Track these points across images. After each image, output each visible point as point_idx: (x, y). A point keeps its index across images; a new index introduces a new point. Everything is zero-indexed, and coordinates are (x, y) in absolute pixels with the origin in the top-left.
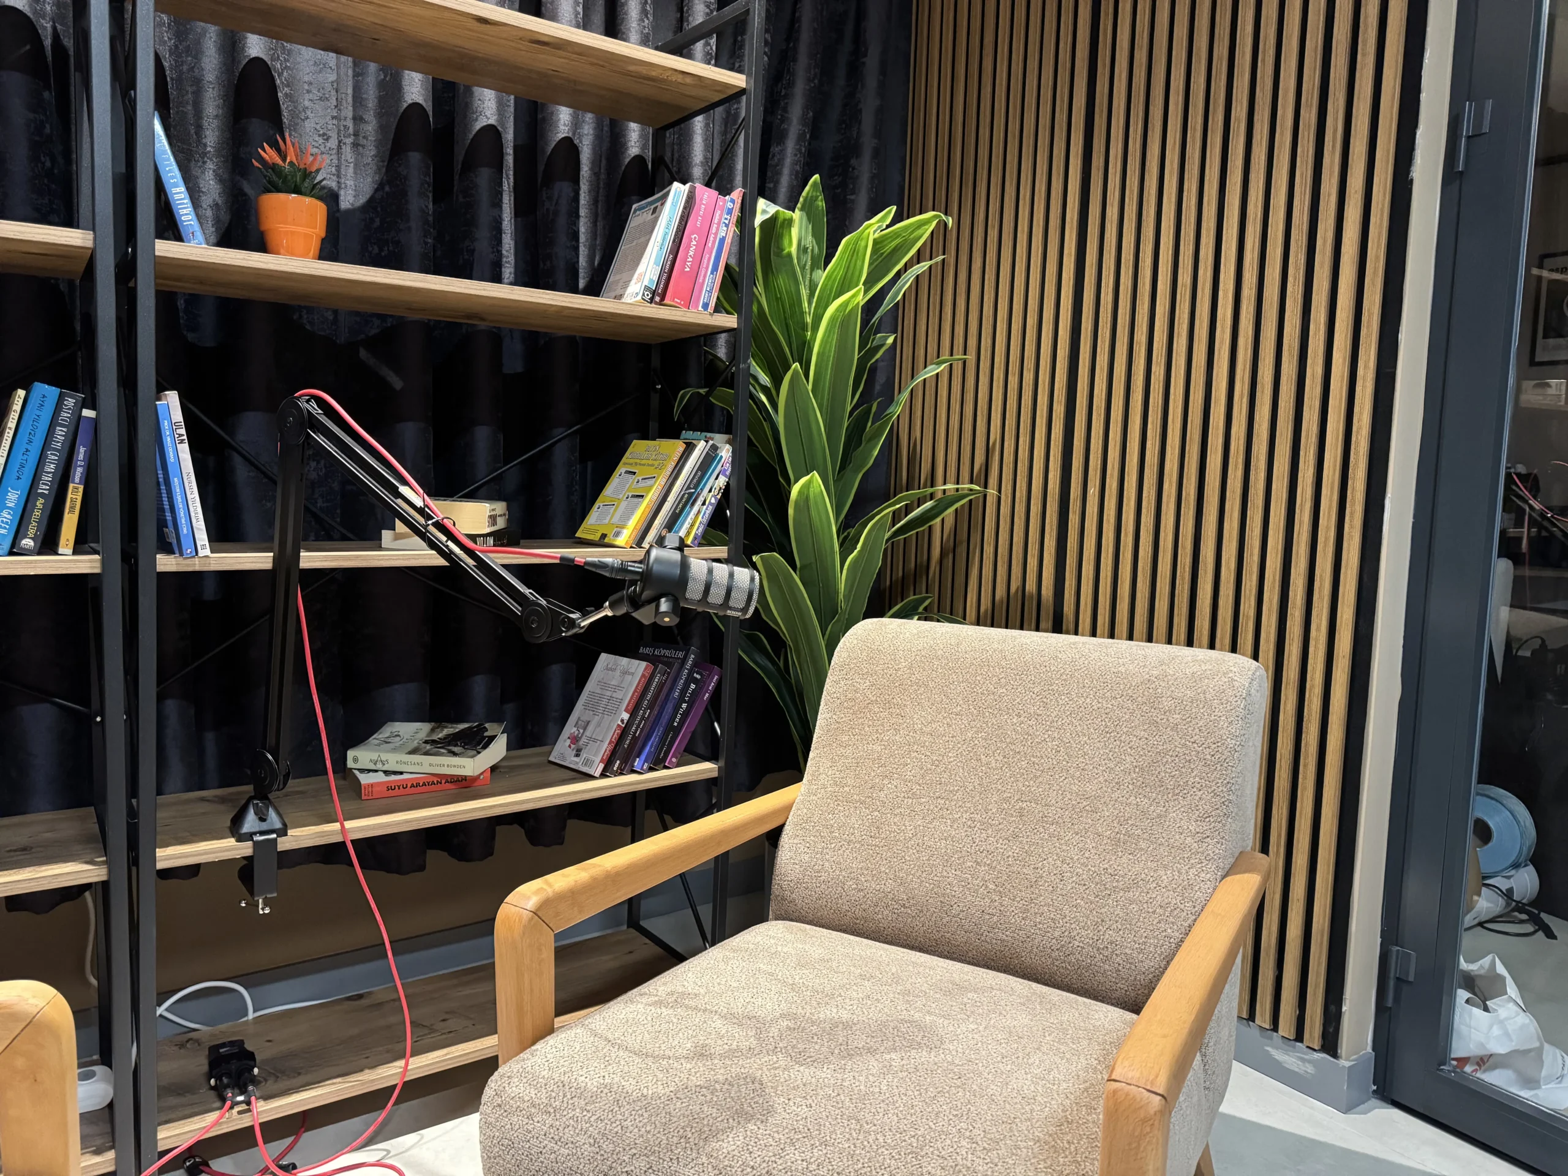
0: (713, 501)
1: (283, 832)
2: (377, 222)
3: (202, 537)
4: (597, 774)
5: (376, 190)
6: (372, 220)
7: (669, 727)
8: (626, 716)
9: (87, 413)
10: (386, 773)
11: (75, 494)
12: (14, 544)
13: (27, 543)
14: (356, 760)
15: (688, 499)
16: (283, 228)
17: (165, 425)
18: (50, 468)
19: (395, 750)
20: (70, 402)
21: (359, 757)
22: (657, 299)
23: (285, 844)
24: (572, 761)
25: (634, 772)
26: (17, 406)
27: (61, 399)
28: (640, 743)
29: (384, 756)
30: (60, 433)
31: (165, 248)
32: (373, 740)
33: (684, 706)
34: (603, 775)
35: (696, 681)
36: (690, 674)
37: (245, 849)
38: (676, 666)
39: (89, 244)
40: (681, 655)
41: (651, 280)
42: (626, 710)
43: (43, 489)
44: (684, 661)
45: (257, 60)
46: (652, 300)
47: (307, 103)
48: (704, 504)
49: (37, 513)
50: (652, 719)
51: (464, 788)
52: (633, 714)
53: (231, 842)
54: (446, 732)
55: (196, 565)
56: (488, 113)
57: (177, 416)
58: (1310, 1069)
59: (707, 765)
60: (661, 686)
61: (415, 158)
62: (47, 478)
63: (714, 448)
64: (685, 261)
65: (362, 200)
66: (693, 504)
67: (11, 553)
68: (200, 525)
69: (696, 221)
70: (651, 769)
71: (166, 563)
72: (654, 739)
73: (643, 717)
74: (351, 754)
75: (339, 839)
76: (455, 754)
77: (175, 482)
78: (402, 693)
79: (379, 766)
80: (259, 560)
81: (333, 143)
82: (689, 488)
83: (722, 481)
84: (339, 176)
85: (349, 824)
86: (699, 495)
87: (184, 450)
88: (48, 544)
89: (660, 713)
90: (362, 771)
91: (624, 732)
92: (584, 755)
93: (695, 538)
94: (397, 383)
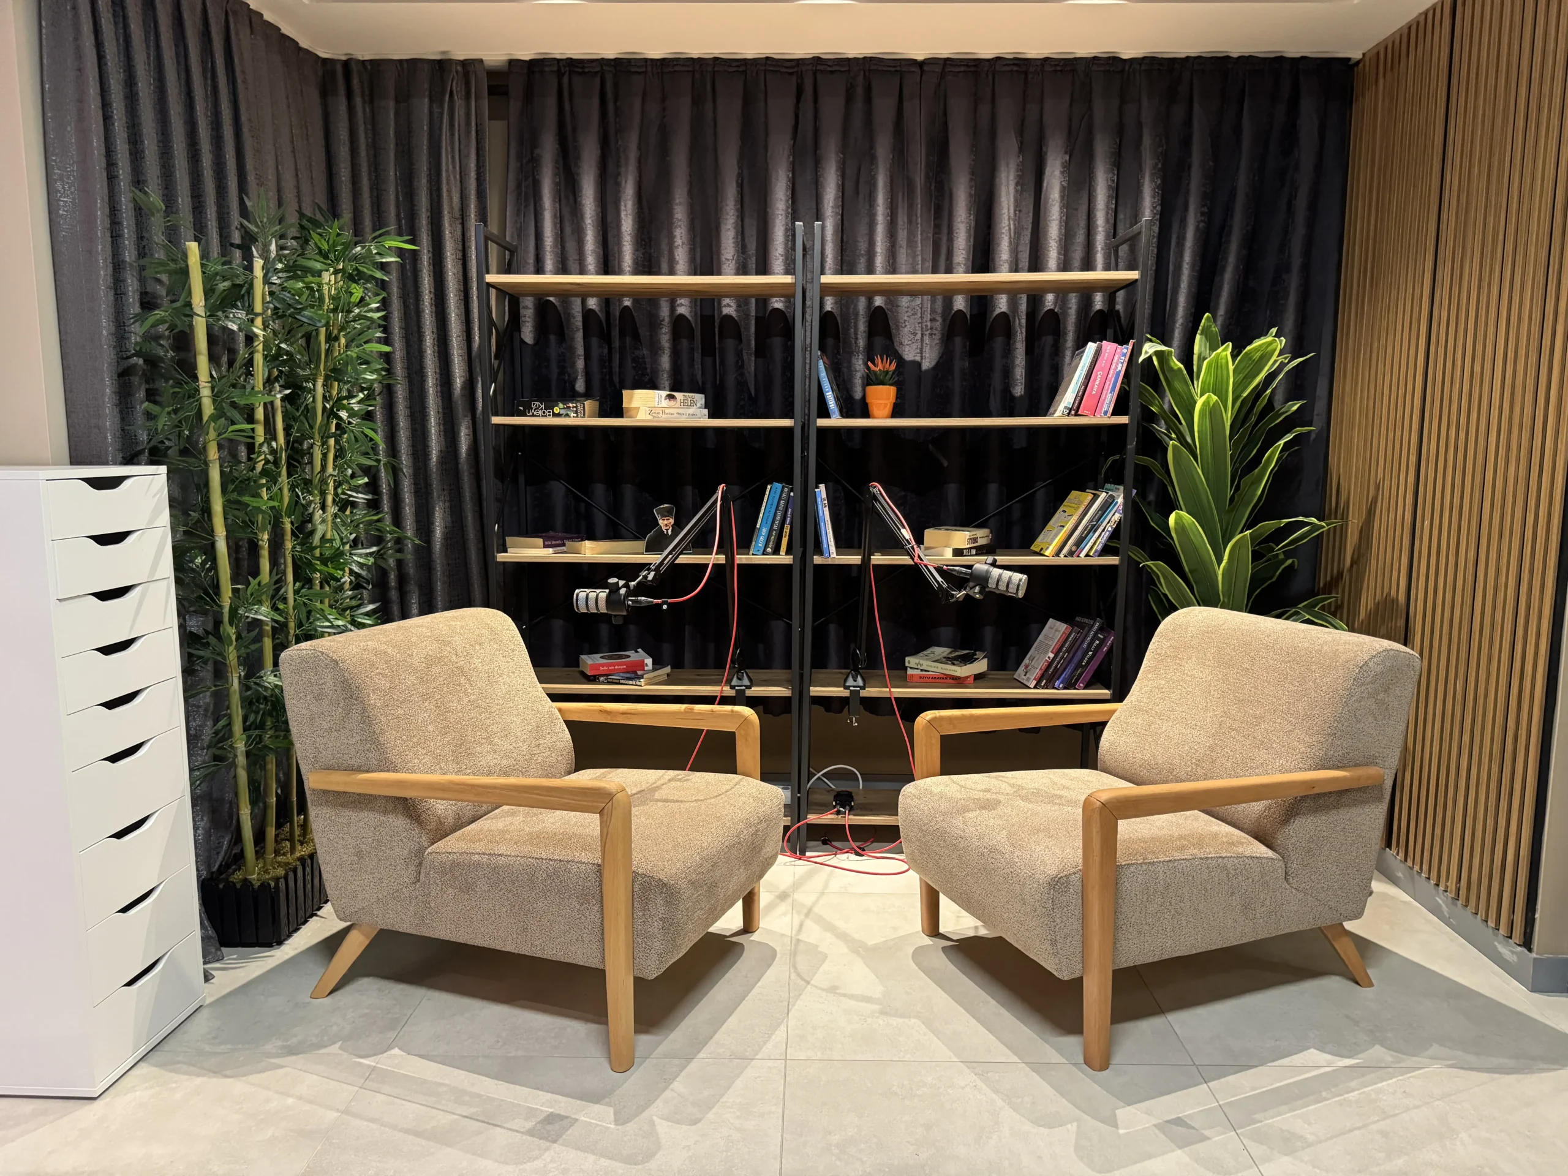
0: (1110, 529)
1: (863, 688)
2: (940, 376)
3: (833, 549)
4: (1032, 686)
5: (941, 358)
6: (937, 375)
7: (1079, 665)
8: (1052, 655)
9: (792, 494)
10: (922, 670)
11: (787, 529)
12: (765, 550)
13: (769, 550)
14: (909, 662)
15: (1092, 528)
16: (875, 401)
17: (819, 500)
18: (778, 518)
19: (927, 660)
20: (786, 490)
21: (911, 661)
22: (1073, 412)
23: (864, 693)
24: (1023, 679)
25: (1054, 688)
26: (768, 490)
27: (783, 488)
28: (1060, 672)
29: (922, 662)
30: (782, 503)
31: (822, 422)
32: (921, 654)
33: (1090, 653)
34: (1035, 687)
35: (1099, 639)
36: (1096, 633)
37: (846, 693)
38: (1087, 629)
39: (792, 425)
40: (1092, 622)
41: (1069, 403)
42: (1052, 652)
43: (775, 527)
44: (1092, 626)
45: (879, 307)
46: (1069, 414)
47: (906, 318)
48: (1103, 530)
49: (773, 538)
50: (1068, 659)
51: (959, 682)
52: (1056, 655)
53: (842, 689)
54: (957, 654)
55: (829, 562)
56: (1001, 306)
57: (824, 495)
58: (1515, 958)
59: (1106, 691)
60: (1075, 640)
61: (958, 341)
62: (777, 522)
63: (1112, 498)
64: (1092, 389)
65: (933, 363)
66: (1095, 532)
67: (763, 554)
68: (832, 543)
69: (1102, 363)
70: (1065, 688)
71: (818, 560)
72: (1068, 671)
73: (1062, 657)
74: (907, 659)
75: (888, 695)
76: (954, 664)
77: (822, 525)
78: (946, 632)
79: (919, 667)
80: (855, 559)
81: (919, 336)
82: (1092, 521)
83: (1117, 517)
84: (921, 353)
85: (892, 690)
86: (1099, 526)
87: (826, 511)
88: (776, 551)
89: (1073, 656)
90: (911, 668)
91: (1050, 664)
92: (1028, 675)
93: (1096, 552)
94: (946, 464)
